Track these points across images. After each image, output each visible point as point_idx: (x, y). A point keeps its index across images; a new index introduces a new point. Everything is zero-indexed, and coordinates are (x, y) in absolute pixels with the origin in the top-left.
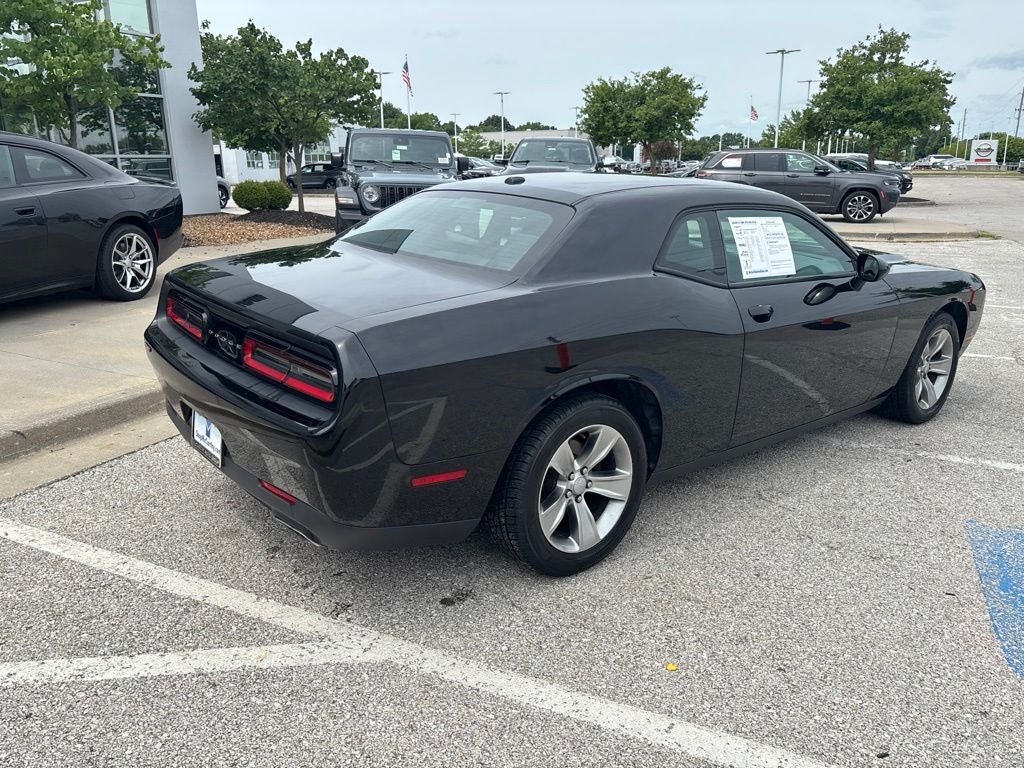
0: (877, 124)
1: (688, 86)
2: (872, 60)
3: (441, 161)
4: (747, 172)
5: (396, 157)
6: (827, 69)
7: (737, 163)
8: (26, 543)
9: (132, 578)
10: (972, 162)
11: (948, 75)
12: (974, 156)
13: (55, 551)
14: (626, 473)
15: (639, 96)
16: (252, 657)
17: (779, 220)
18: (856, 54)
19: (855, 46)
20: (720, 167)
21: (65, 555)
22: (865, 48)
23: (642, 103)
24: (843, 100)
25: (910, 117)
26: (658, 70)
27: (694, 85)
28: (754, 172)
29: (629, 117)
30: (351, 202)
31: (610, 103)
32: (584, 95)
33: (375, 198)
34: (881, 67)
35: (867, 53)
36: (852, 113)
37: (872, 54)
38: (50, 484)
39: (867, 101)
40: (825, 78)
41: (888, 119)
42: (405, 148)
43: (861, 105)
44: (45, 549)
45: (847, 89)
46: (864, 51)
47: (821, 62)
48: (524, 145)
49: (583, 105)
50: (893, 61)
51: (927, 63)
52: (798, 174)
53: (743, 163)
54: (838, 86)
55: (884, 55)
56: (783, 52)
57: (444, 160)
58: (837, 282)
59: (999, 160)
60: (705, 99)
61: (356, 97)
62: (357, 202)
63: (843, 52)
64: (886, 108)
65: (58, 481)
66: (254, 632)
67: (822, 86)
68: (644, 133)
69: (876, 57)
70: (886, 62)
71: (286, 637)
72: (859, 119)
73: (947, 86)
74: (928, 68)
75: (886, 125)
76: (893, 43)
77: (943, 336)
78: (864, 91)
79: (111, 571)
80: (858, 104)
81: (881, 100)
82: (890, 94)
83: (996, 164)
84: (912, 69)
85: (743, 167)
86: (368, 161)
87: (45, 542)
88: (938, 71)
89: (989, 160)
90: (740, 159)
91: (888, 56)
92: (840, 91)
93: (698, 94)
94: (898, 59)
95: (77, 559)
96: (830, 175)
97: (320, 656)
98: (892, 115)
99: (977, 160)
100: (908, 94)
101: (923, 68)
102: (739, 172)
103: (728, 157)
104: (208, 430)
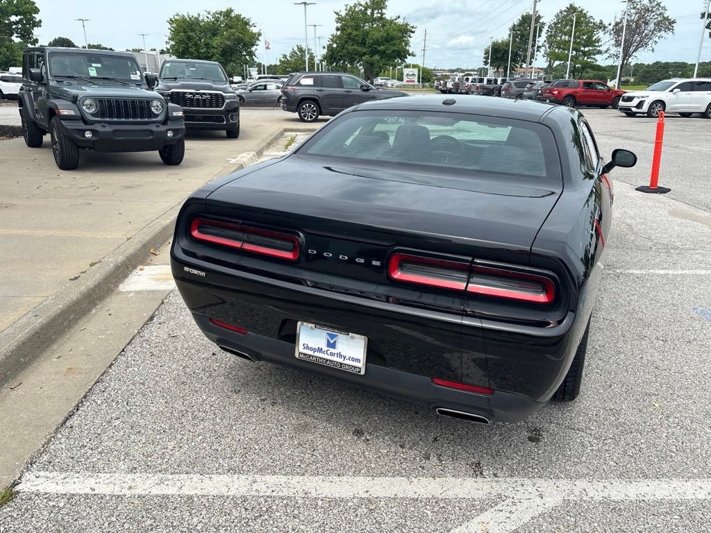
0: (377, 57)
1: (247, 24)
2: (366, 14)
3: (133, 77)
4: (318, 88)
5: (93, 73)
6: (339, 19)
7: (310, 82)
8: (128, 493)
9: (281, 494)
10: (405, 82)
11: (413, 27)
12: (405, 78)
13: (171, 490)
15: (212, 29)
18: (357, 9)
19: (355, 4)
20: (299, 84)
21: (187, 491)
22: (361, 5)
23: (214, 35)
24: (353, 40)
25: (395, 54)
26: (224, 10)
27: (251, 24)
28: (323, 89)
29: (207, 45)
30: (72, 113)
31: (191, 34)
32: (170, 26)
33: (93, 110)
34: (374, 20)
35: (363, 9)
36: (360, 49)
37: (366, 9)
38: (65, 422)
39: (369, 41)
40: (339, 25)
42: (99, 65)
43: (365, 44)
44: (155, 491)
45: (355, 33)
46: (361, 7)
47: (335, 13)
48: (168, 65)
49: (168, 33)
50: (379, 15)
51: (399, 17)
52: (351, 90)
53: (315, 81)
54: (349, 31)
55: (373, 11)
56: (305, 3)
57: (136, 77)
59: (419, 82)
60: (260, 34)
61: (14, 18)
62: (79, 114)
63: (348, 7)
64: (382, 47)
65: (67, 419)
67: (338, 29)
68: (221, 57)
69: (369, 12)
70: (375, 16)
71: (475, 506)
72: (365, 54)
73: (412, 35)
74: (400, 21)
75: (381, 58)
76: (378, 3)
78: (367, 33)
79: (254, 493)
80: (363, 43)
81: (378, 41)
82: (382, 37)
83: (418, 83)
84: (392, 21)
85: (315, 85)
86: (69, 77)
87: (147, 485)
88: (407, 24)
89: (414, 81)
90: (312, 79)
91: (376, 12)
92: (350, 34)
93: (255, 30)
94: (382, 14)
95: (204, 492)
96: (371, 91)
97: (521, 513)
98: (385, 52)
99: (407, 81)
100: (393, 39)
101: (397, 21)
102: (312, 88)
103: (304, 78)
104: (332, 342)
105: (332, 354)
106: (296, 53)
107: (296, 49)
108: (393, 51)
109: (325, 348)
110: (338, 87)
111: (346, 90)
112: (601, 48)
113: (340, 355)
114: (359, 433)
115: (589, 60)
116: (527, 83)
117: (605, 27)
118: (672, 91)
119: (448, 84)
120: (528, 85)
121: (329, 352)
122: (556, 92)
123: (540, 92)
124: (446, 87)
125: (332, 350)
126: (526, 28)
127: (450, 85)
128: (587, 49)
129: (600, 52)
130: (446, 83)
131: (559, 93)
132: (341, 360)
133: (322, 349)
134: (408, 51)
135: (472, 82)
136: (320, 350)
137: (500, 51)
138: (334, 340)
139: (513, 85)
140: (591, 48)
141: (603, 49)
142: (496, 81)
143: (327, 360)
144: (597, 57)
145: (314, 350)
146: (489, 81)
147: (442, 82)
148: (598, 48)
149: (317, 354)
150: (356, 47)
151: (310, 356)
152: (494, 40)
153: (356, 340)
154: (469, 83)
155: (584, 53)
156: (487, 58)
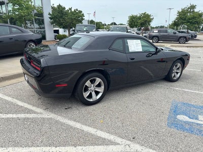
0: (189, 24)
1: (150, 16)
2: (188, 11)
3: (93, 30)
4: (159, 33)
6: (179, 12)
7: (157, 31)
9: (13, 102)
14: (103, 87)
15: (140, 18)
16: (28, 116)
17: (139, 41)
21: (3, 98)
24: (182, 19)
25: (196, 22)
26: (144, 13)
29: (137, 22)
31: (134, 19)
34: (190, 12)
37: (188, 9)
39: (187, 19)
41: (191, 23)
42: (86, 28)
43: (185, 20)
45: (183, 16)
46: (186, 9)
49: (128, 20)
52: (170, 34)
54: (181, 16)
55: (191, 10)
58: (153, 53)
63: (182, 9)
66: (30, 112)
67: (178, 16)
71: (35, 113)
72: (185, 23)
74: (200, 12)
76: (193, 7)
77: (179, 65)
78: (187, 16)
79: (10, 101)
81: (190, 19)
82: (192, 17)
84: (197, 12)
86: (79, 30)
93: (152, 17)
94: (194, 10)
95: (5, 99)
96: (176, 34)
97: (39, 116)
100: (195, 18)
103: (155, 30)
110: (166, 33)
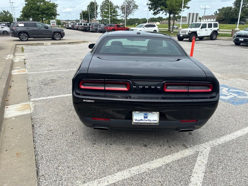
4: (27, 28)
9: (141, 172)
10: (51, 25)
11: (57, 5)
12: (51, 23)
13: (106, 184)
20: (18, 26)
21: (111, 182)
24: (34, 9)
25: (52, 14)
28: (29, 28)
36: (37, 12)
40: (26, 3)
41: (47, 14)
43: (39, 10)
45: (34, 6)
51: (51, 1)
52: (41, 28)
59: (57, 25)
64: (46, 12)
65: (38, 173)
72: (39, 14)
73: (57, 7)
74: (51, 2)
75: (47, 16)
78: (39, 6)
79: (133, 175)
80: (38, 10)
81: (44, 9)
82: (46, 8)
83: (56, 25)
84: (48, 2)
85: (25, 26)
88: (54, 3)
89: (55, 25)
90: (23, 24)
92: (32, 7)
95: (117, 180)
99: (52, 25)
100: (50, 9)
101: (50, 2)
102: (24, 28)
103: (19, 23)
104: (146, 116)
105: (146, 120)
106: (3, 13)
107: (2, 12)
108: (51, 13)
109: (143, 119)
110: (35, 27)
111: (39, 28)
112: (118, 14)
113: (149, 120)
114: (145, 146)
115: (115, 18)
116: (98, 25)
117: (119, 7)
118: (143, 27)
119: (69, 26)
120: (99, 26)
121: (145, 120)
122: (109, 28)
123: (103, 28)
124: (69, 27)
125: (146, 119)
126: (93, 6)
127: (70, 26)
128: (114, 14)
129: (118, 15)
130: (68, 25)
131: (110, 28)
132: (149, 122)
133: (142, 119)
134: (56, 13)
135: (78, 25)
136: (141, 120)
137: (85, 14)
138: (147, 116)
139: (94, 26)
140: (115, 14)
141: (119, 14)
142: (87, 25)
143: (144, 123)
144: (117, 17)
145: (139, 120)
146: (84, 25)
147: (67, 25)
148: (117, 14)
149: (140, 122)
150: (35, 12)
151: (138, 123)
152: (82, 10)
153: (154, 114)
154: (77, 25)
155: (114, 16)
156: (81, 17)
